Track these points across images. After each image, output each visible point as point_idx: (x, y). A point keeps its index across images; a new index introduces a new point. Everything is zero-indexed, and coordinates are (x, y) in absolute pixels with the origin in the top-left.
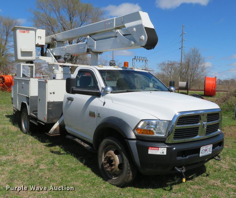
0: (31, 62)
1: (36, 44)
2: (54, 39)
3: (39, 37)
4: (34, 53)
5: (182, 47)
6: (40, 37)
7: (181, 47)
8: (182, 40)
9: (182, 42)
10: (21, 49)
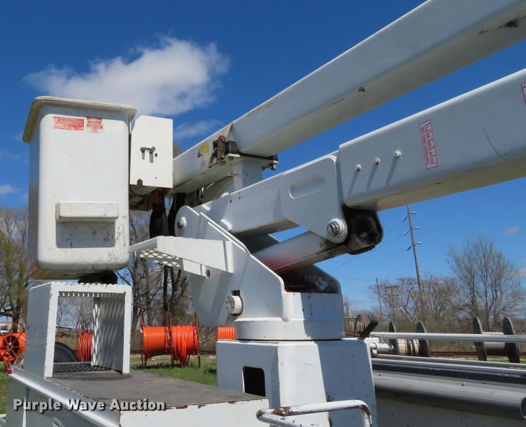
0: (106, 275)
1: (130, 186)
2: (226, 144)
3: (143, 150)
4: (122, 228)
5: (414, 245)
6: (151, 151)
7: (411, 245)
8: (411, 229)
9: (412, 234)
10: (58, 207)
